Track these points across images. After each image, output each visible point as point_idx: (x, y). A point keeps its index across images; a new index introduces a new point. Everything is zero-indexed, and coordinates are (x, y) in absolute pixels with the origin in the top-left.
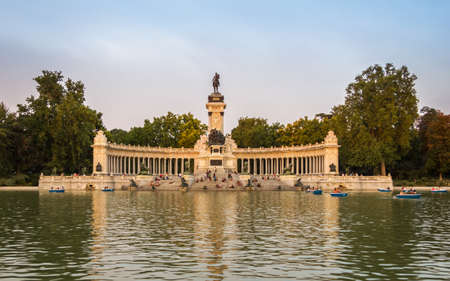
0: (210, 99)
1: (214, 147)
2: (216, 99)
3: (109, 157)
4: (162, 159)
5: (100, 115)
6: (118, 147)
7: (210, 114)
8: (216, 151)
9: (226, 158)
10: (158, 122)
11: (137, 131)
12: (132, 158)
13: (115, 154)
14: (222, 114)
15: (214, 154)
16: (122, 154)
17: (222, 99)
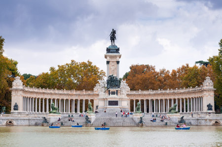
0: (108, 50)
1: (112, 90)
2: (113, 50)
3: (24, 98)
4: (67, 100)
5: (16, 64)
6: (31, 90)
7: (108, 62)
8: (113, 93)
9: (122, 99)
10: (62, 69)
11: (45, 76)
12: (42, 99)
13: (29, 95)
14: (118, 62)
15: (111, 96)
16: (34, 96)
17: (117, 50)
